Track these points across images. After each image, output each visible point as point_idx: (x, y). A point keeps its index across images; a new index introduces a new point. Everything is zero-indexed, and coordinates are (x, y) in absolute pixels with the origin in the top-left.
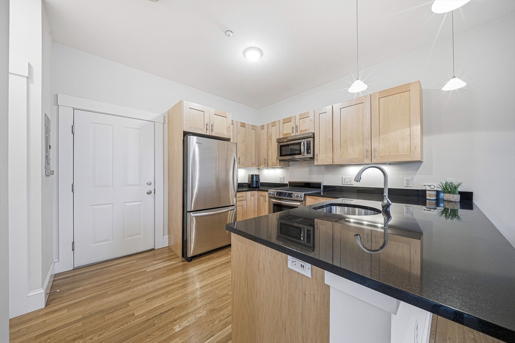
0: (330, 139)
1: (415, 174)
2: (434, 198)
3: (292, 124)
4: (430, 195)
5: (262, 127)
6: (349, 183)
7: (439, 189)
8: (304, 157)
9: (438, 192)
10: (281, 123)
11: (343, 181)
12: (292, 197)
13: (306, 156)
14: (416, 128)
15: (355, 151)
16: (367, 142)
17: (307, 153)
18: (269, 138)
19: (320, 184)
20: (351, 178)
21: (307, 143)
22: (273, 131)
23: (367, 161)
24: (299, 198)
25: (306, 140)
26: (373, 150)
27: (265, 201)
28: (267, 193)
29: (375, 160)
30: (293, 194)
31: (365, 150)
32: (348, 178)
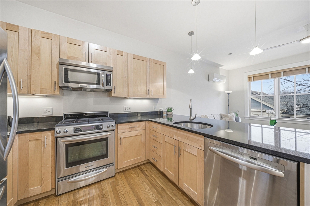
1: (157, 104)
3: (84, 49)
6: (128, 110)
8: (103, 88)
10: (64, 41)
11: (125, 109)
12: (102, 129)
13: (106, 87)
14: (165, 83)
15: (141, 89)
16: (148, 85)
17: (107, 85)
18: (34, 52)
19: (107, 113)
20: (129, 107)
21: (107, 76)
22: (45, 44)
23: (148, 97)
24: (111, 128)
25: (106, 72)
26: (151, 90)
27: (45, 146)
28: (49, 133)
29: (151, 97)
30: (102, 125)
31: (147, 90)
32: (128, 107)
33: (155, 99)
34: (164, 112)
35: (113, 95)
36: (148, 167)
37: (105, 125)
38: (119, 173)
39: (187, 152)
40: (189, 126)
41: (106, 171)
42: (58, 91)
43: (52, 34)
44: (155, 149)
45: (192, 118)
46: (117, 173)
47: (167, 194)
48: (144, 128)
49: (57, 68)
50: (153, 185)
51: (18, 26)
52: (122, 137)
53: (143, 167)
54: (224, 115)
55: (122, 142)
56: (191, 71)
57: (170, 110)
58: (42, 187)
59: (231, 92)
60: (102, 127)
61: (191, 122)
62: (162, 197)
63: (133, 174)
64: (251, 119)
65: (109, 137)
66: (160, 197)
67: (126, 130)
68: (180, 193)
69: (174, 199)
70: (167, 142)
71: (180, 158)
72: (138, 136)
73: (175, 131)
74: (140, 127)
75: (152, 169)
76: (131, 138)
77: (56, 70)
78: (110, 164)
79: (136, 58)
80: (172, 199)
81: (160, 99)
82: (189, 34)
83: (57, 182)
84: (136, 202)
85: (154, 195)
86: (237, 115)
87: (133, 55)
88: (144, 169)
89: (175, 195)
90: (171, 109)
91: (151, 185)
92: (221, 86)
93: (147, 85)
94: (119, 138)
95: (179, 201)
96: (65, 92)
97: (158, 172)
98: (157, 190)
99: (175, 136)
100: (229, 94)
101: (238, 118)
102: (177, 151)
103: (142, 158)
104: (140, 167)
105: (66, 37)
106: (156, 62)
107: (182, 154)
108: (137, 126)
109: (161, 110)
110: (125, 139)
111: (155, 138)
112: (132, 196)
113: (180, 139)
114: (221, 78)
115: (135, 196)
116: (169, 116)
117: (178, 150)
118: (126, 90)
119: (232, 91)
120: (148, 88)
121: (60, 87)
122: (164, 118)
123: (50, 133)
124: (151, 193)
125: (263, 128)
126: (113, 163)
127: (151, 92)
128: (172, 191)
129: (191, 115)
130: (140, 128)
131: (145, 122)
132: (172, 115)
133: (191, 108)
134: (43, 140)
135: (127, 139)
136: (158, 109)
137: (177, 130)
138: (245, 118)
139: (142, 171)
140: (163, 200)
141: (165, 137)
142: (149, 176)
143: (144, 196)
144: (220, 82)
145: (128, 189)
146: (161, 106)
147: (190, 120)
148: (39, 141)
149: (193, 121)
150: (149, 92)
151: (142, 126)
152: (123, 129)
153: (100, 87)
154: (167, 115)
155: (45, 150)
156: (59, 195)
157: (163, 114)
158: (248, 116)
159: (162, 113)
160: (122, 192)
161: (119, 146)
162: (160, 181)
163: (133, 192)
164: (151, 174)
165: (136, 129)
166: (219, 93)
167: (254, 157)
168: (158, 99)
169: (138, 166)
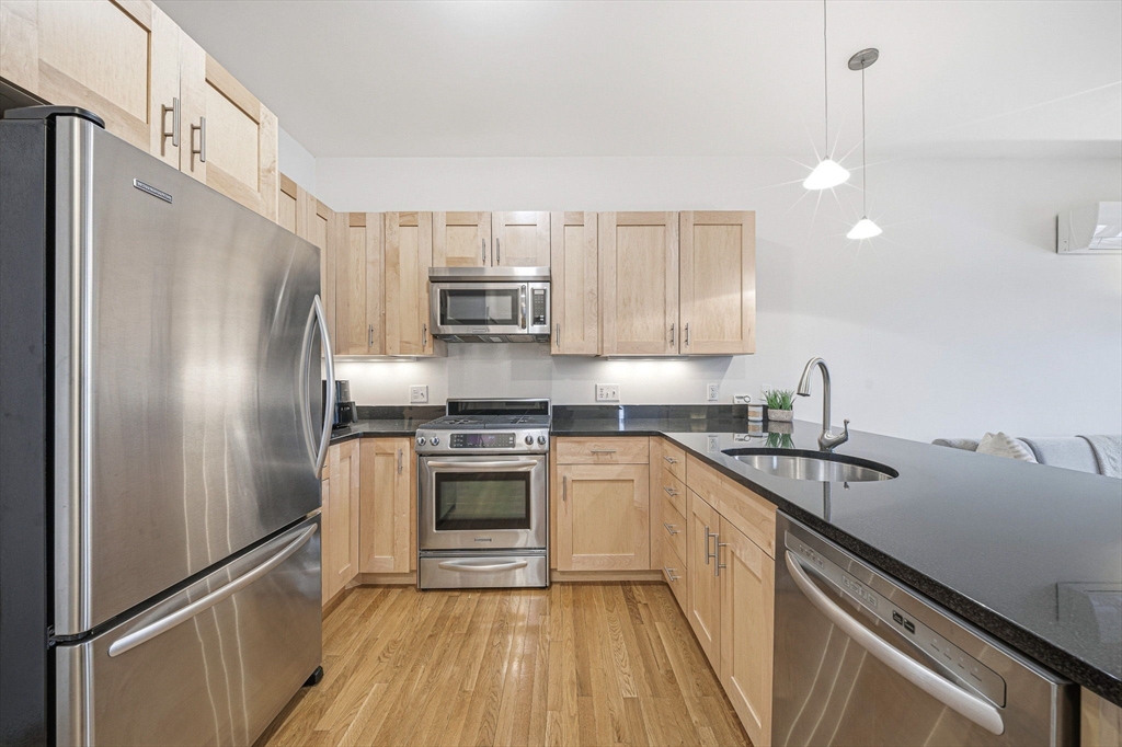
0: (591, 292)
1: (722, 378)
2: (761, 418)
3: (482, 232)
4: (755, 413)
5: (358, 220)
6: (610, 398)
7: (766, 403)
8: (525, 331)
9: (765, 408)
10: (441, 222)
11: (599, 393)
12: (512, 445)
14: (750, 294)
15: (648, 326)
16: (672, 309)
17: (536, 321)
18: (390, 261)
20: (614, 387)
22: (406, 240)
23: (673, 351)
24: (535, 446)
27: (400, 469)
28: (405, 443)
29: (685, 350)
30: (513, 435)
31: (669, 328)
32: (608, 387)
33: (715, 360)
34: (750, 409)
35: (554, 350)
36: (657, 595)
37: (522, 435)
38: (563, 583)
39: (740, 561)
41: (525, 565)
42: (430, 346)
43: (417, 213)
45: (830, 436)
46: (557, 583)
47: (679, 693)
48: (645, 461)
49: (428, 292)
50: (645, 653)
51: (364, 214)
52: (570, 476)
53: (638, 592)
55: (569, 492)
56: (865, 230)
57: (778, 403)
58: (395, 559)
60: (514, 441)
61: (827, 454)
62: (655, 694)
63: (598, 600)
65: (533, 471)
66: (649, 692)
67: (581, 459)
69: (695, 719)
70: (698, 518)
72: (620, 484)
74: (626, 455)
75: (668, 604)
77: (427, 295)
78: (534, 549)
79: (627, 222)
80: (687, 715)
81: (734, 357)
83: (420, 557)
84: (572, 673)
85: (631, 679)
87: (615, 215)
88: (638, 598)
90: (785, 398)
91: (637, 649)
93: (668, 309)
94: (560, 480)
95: (707, 733)
96: (452, 347)
98: (649, 670)
99: (712, 496)
103: (634, 560)
104: (628, 588)
105: (444, 213)
106: (706, 220)
107: (729, 566)
108: (617, 449)
109: (742, 402)
110: (577, 484)
111: (673, 500)
112: (569, 654)
113: (723, 508)
115: (577, 657)
116: (776, 428)
118: (592, 331)
120: (672, 320)
121: (435, 337)
122: (752, 434)
123: (408, 443)
124: (627, 670)
126: (543, 549)
127: (683, 333)
128: (699, 694)
129: (825, 426)
130: (627, 459)
131: (647, 438)
132: (790, 422)
134: (396, 457)
135: (584, 485)
136: (724, 399)
139: (631, 601)
140: (655, 706)
142: (645, 621)
143: (603, 670)
145: (568, 633)
146: (741, 386)
147: (821, 444)
148: (391, 458)
149: (836, 450)
150: (676, 334)
151: (636, 450)
153: (518, 329)
154: (766, 420)
155: (400, 479)
157: (745, 416)
159: (742, 412)
160: (550, 633)
162: (676, 651)
163: (577, 646)
164: (655, 618)
165: (615, 457)
167: (906, 617)
168: (726, 357)
169: (623, 583)
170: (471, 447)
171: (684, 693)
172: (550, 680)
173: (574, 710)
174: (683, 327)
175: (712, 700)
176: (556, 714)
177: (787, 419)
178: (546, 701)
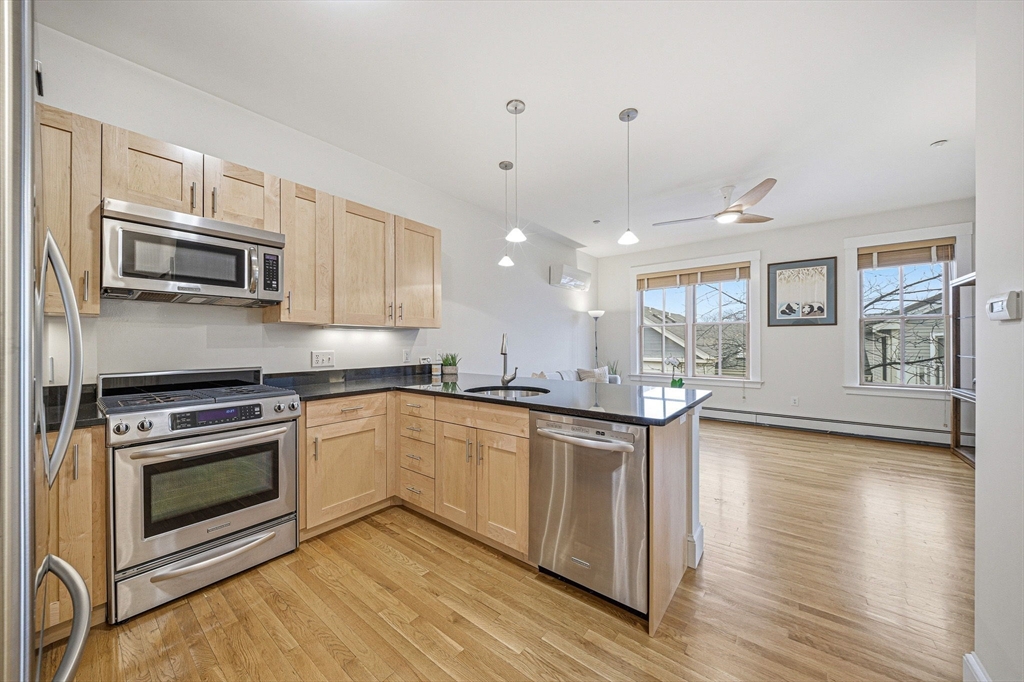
0: (322, 266)
1: (413, 345)
2: (440, 373)
3: (188, 176)
4: (437, 370)
6: (326, 364)
7: (442, 363)
8: (254, 296)
9: (442, 366)
10: (118, 141)
11: (314, 359)
12: (260, 416)
13: (263, 294)
14: (438, 287)
15: (371, 302)
16: (390, 291)
17: (267, 286)
19: (257, 372)
20: (330, 354)
21: (265, 259)
23: (390, 323)
24: (288, 414)
25: (263, 250)
26: (398, 306)
28: (84, 436)
29: (400, 324)
30: (259, 405)
31: (387, 305)
32: (324, 354)
33: (409, 331)
34: (433, 367)
35: (284, 317)
37: (267, 404)
39: (497, 449)
40: (501, 395)
41: (274, 536)
42: (94, 302)
43: (71, 114)
44: (416, 463)
45: (508, 377)
46: (304, 541)
47: (451, 556)
48: (383, 412)
49: (91, 228)
50: (413, 548)
52: (320, 436)
53: (378, 519)
54: (584, 372)
55: (319, 451)
56: (506, 262)
57: (449, 362)
58: (61, 604)
59: (600, 313)
60: (260, 411)
61: (506, 388)
62: (438, 563)
64: (643, 379)
65: (281, 439)
66: (434, 564)
67: (331, 419)
68: (481, 549)
69: (467, 561)
70: (449, 438)
71: (479, 467)
72: (364, 435)
73: (468, 407)
75: (406, 517)
76: (344, 439)
78: (282, 517)
79: (354, 210)
80: (463, 562)
81: (420, 330)
82: (502, 165)
83: (116, 583)
84: (375, 586)
85: (417, 565)
86: (613, 371)
87: (345, 202)
88: (384, 523)
89: (469, 555)
90: (453, 358)
91: (407, 549)
92: (580, 299)
93: (387, 290)
94: (310, 442)
95: (477, 563)
97: (422, 522)
98: (425, 555)
99: (469, 419)
100: (596, 318)
101: (616, 379)
102: (474, 454)
103: (378, 495)
104: (369, 519)
105: (124, 130)
106: (413, 227)
107: (485, 457)
108: (363, 406)
109: (426, 362)
110: (326, 443)
111: (416, 435)
112: (361, 578)
113: (480, 424)
114: (578, 276)
115: (369, 576)
116: (448, 379)
117: (475, 451)
118: (324, 302)
119: (603, 312)
120: (389, 300)
121: (104, 291)
122: (434, 383)
123: (89, 436)
124: (411, 562)
125: (667, 402)
126: (292, 513)
127: (398, 310)
129: (505, 372)
130: (369, 412)
131: (385, 393)
132: (456, 374)
133: (505, 354)
135: (333, 442)
136: (415, 360)
137: (474, 405)
138: (632, 379)
139: (377, 526)
140: (443, 568)
141: (442, 426)
142: (400, 532)
143: (395, 571)
144: (576, 286)
145: (348, 567)
146: (425, 351)
147: (503, 382)
149: (510, 385)
150: (392, 310)
151: (377, 405)
152: (323, 416)
153: (244, 292)
154: (442, 374)
155: (72, 487)
156: (123, 622)
157: (430, 372)
158: (638, 373)
159: (427, 370)
160: (330, 575)
161: (311, 463)
162: (432, 538)
163: (363, 570)
164: (405, 527)
165: (361, 413)
166: (575, 316)
167: (601, 431)
168: (416, 329)
169: (364, 519)
170: (203, 425)
171: (453, 554)
172: (362, 599)
173: (396, 601)
174: (398, 305)
175: (468, 549)
176: (385, 611)
177: (453, 371)
178: (372, 610)
